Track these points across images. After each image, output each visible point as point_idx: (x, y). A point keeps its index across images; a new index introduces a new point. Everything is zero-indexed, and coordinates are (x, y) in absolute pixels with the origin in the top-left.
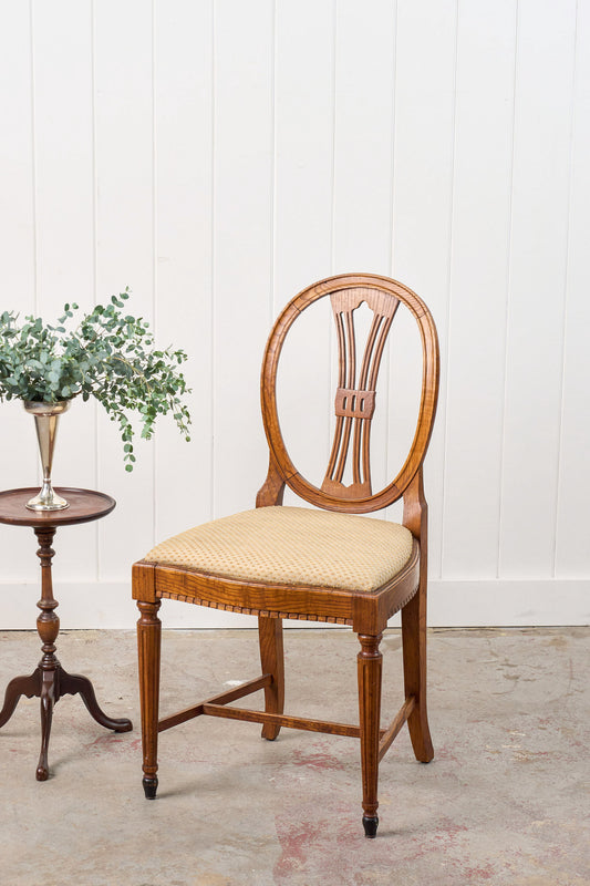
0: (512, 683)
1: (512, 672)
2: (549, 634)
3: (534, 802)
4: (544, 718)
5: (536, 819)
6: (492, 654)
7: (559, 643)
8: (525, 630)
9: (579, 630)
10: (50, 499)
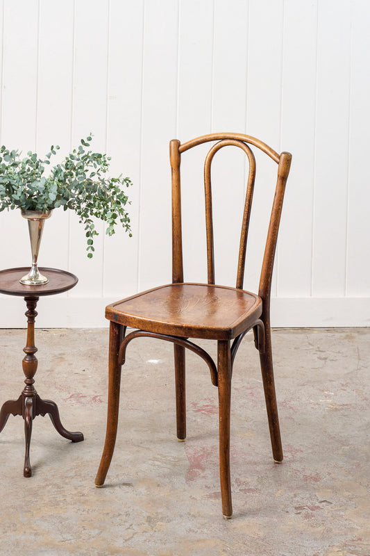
0: (323, 362)
1: (323, 355)
2: (344, 332)
6: (310, 344)
7: (349, 337)
8: (329, 329)
9: (361, 330)
10: (36, 277)
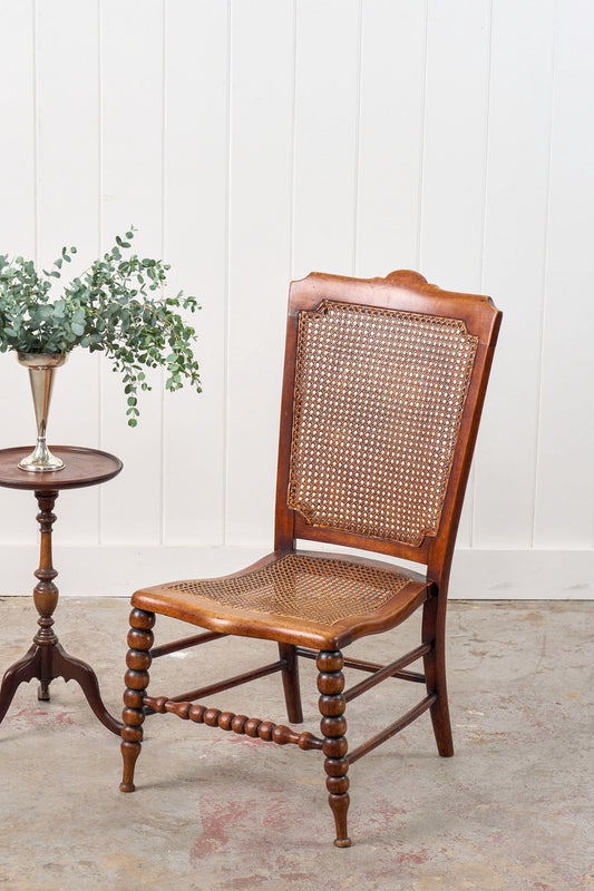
0: (477, 659)
1: (480, 648)
2: (527, 608)
3: (483, 785)
4: (507, 696)
5: (482, 803)
6: (461, 628)
7: (534, 618)
8: (500, 603)
9: (559, 605)
10: (44, 459)
